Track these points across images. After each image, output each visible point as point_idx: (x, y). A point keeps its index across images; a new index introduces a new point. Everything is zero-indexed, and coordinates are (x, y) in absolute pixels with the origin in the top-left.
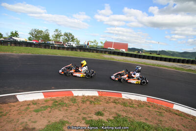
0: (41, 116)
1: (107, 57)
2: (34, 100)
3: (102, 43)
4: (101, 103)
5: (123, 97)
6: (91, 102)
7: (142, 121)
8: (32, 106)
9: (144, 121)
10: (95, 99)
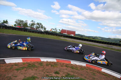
0: (20, 73)
1: (62, 38)
2: (16, 63)
3: (60, 30)
4: (58, 66)
5: (72, 63)
6: (52, 65)
7: (83, 78)
8: (14, 67)
9: (84, 78)
10: (54, 64)
